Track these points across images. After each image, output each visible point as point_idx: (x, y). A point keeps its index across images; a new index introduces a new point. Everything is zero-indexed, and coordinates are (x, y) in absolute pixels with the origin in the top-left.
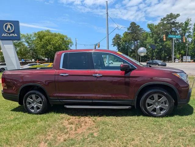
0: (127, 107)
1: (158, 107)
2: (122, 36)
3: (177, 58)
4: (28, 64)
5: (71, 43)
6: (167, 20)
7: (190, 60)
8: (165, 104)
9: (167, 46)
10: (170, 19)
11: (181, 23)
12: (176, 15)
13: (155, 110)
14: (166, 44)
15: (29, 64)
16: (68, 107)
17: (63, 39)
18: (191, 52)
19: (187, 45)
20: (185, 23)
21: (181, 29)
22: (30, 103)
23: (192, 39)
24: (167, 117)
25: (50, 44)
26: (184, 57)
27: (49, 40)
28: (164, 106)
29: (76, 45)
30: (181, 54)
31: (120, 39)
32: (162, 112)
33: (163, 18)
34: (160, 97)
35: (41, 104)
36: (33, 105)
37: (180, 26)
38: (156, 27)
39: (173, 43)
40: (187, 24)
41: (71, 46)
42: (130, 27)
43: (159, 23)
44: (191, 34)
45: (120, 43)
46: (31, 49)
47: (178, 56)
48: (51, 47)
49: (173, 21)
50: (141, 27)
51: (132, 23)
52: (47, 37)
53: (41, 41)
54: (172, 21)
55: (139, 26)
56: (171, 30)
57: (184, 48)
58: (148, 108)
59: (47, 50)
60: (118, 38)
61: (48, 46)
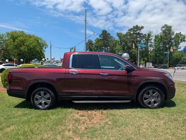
0: (128, 101)
1: (153, 100)
2: (94, 42)
3: (142, 64)
4: (2, 64)
5: (46, 45)
6: (134, 30)
7: (151, 66)
8: (158, 98)
9: (133, 53)
10: (136, 30)
11: (145, 34)
12: (141, 27)
13: (150, 103)
14: (133, 52)
15: (4, 64)
16: (76, 102)
17: (38, 41)
18: (152, 59)
19: (149, 53)
20: (148, 34)
21: (144, 39)
22: (37, 100)
23: (153, 49)
24: (159, 108)
25: (24, 45)
26: (147, 63)
27: (23, 41)
28: (157, 100)
29: (51, 48)
30: (145, 60)
31: (92, 44)
32: (155, 105)
33: (130, 29)
34: (154, 93)
35: (49, 100)
36: (41, 101)
37: (144, 36)
38: (124, 36)
39: (139, 51)
40: (149, 35)
41: (45, 48)
42: (102, 34)
43: (127, 33)
44: (153, 44)
45: (92, 48)
46: (2, 49)
47: (142, 62)
48: (25, 48)
49: (139, 32)
50: (111, 35)
51: (104, 30)
52: (21, 38)
53: (14, 41)
54: (137, 32)
55: (109, 34)
56: (137, 39)
57: (147, 55)
58: (145, 101)
59: (21, 50)
60: (90, 44)
61: (21, 46)
